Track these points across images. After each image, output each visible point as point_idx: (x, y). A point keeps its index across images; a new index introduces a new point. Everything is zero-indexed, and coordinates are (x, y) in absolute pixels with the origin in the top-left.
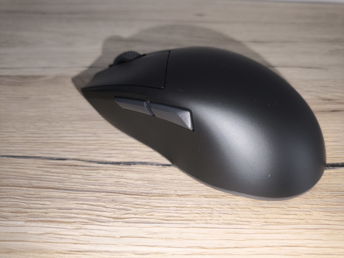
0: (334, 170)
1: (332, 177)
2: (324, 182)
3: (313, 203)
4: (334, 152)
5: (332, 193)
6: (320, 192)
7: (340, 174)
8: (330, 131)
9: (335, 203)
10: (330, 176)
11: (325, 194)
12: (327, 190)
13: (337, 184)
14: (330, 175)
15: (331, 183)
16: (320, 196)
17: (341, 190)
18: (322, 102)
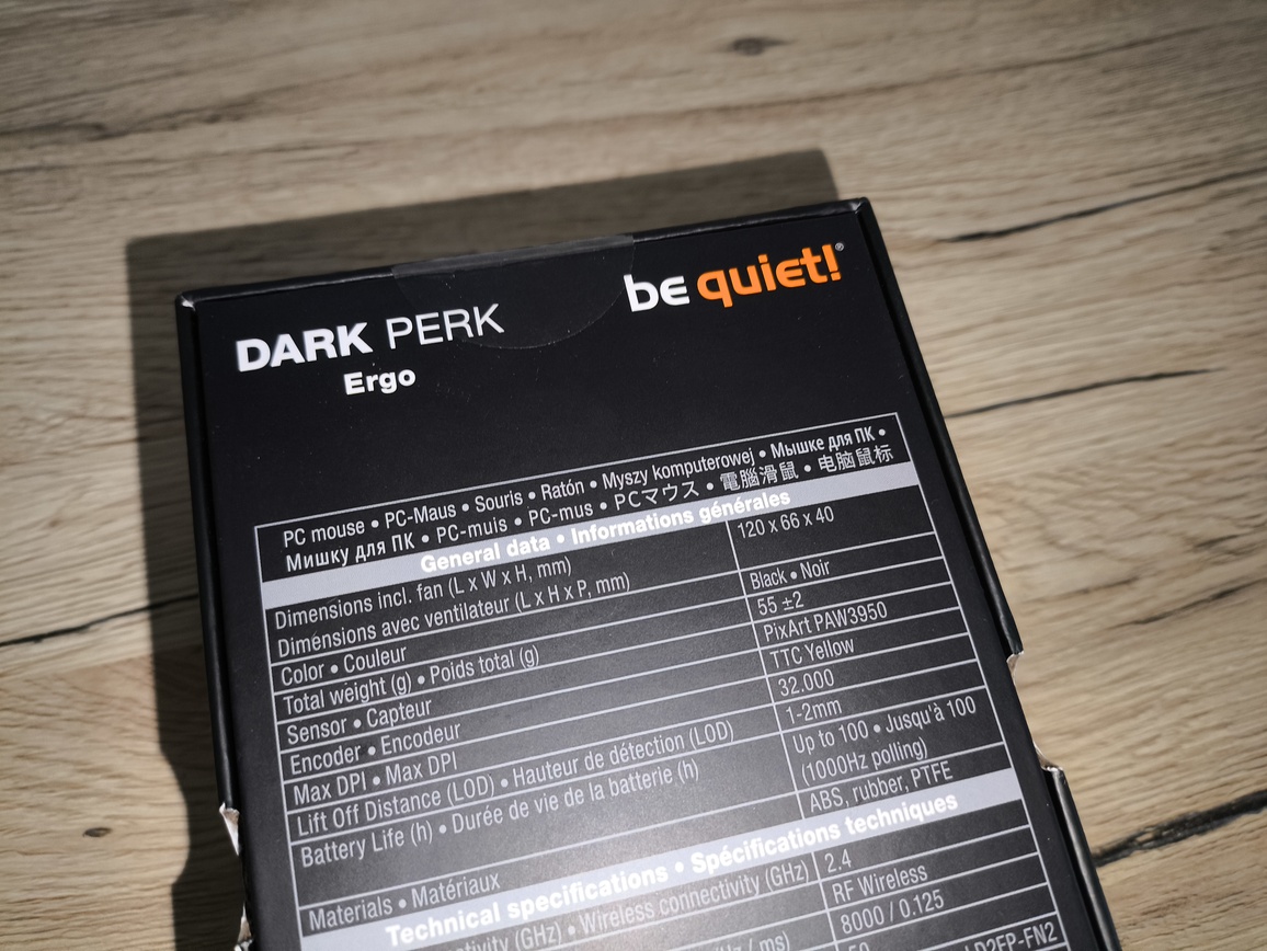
0: (1223, 828)
1: (1220, 853)
2: (1203, 875)
3: (1183, 945)
4: (1222, 766)
5: (1218, 903)
6: (1195, 907)
7: (1233, 838)
8: (1212, 685)
9: (1223, 933)
10: (1214, 851)
11: (1206, 911)
12: (1210, 897)
13: (1230, 873)
14: (1213, 848)
15: (1217, 873)
16: (1194, 919)
17: (1236, 890)
18: (1193, 557)
